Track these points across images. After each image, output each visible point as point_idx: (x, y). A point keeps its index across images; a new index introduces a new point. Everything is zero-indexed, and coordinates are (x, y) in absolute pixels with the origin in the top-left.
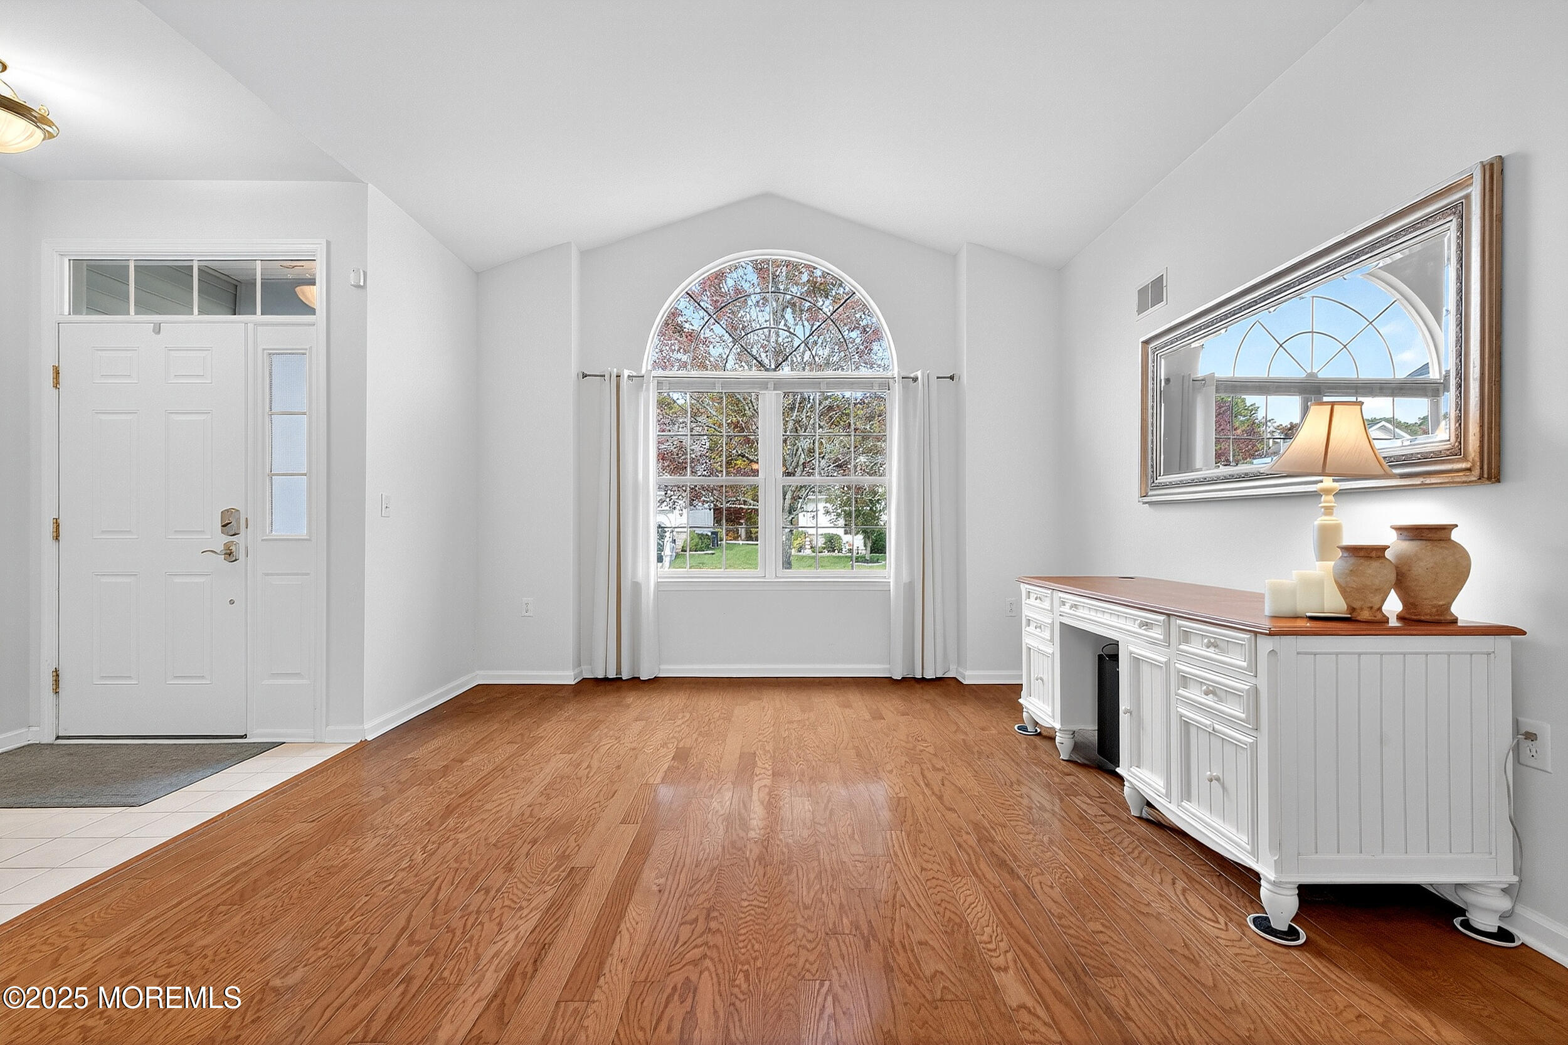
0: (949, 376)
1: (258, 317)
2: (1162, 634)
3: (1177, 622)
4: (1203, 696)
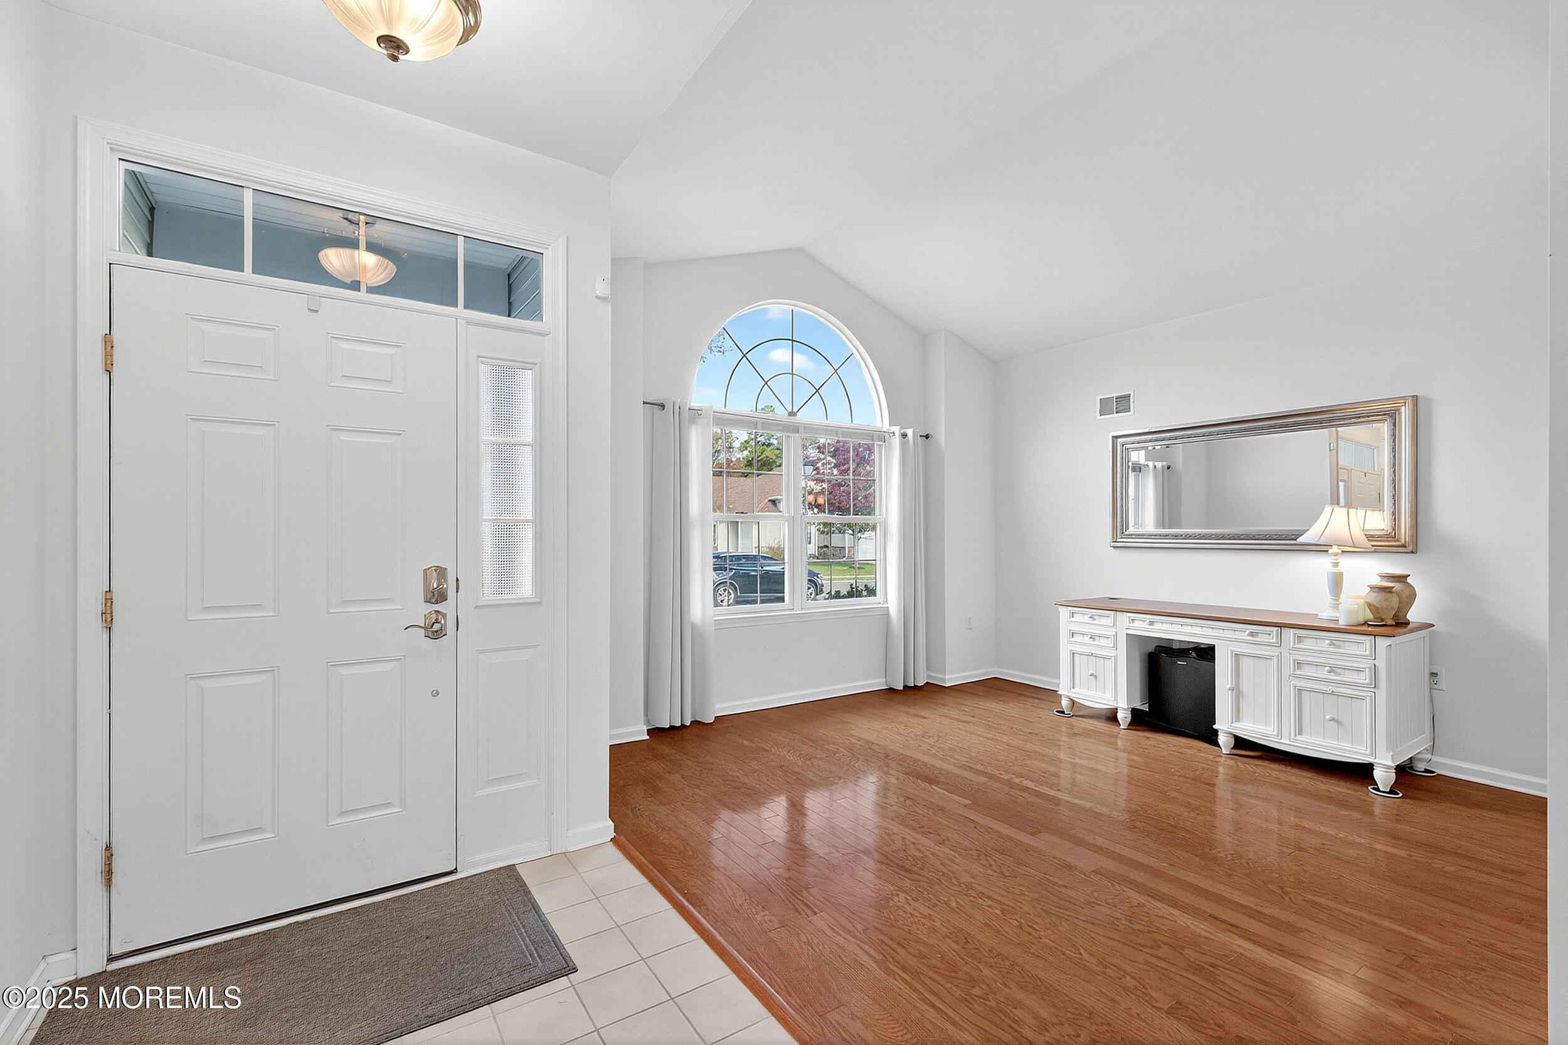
0: (925, 434)
1: (460, 310)
2: (1273, 639)
3: (1292, 631)
4: (1323, 673)
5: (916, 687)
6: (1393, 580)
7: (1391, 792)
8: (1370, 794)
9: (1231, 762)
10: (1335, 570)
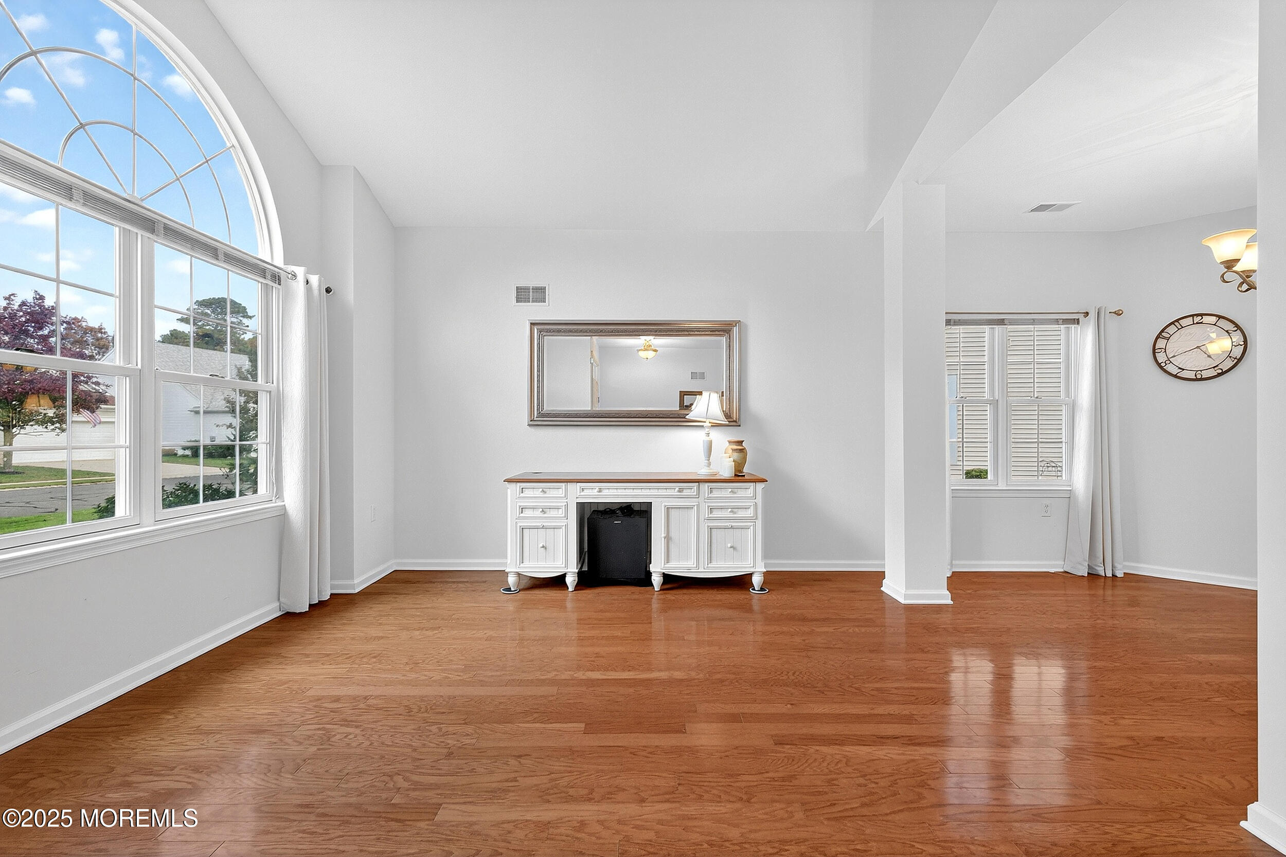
2: (694, 492)
3: (707, 485)
4: (726, 514)
5: (321, 604)
6: (738, 444)
7: (762, 589)
8: (751, 593)
9: (662, 597)
10: (708, 439)
